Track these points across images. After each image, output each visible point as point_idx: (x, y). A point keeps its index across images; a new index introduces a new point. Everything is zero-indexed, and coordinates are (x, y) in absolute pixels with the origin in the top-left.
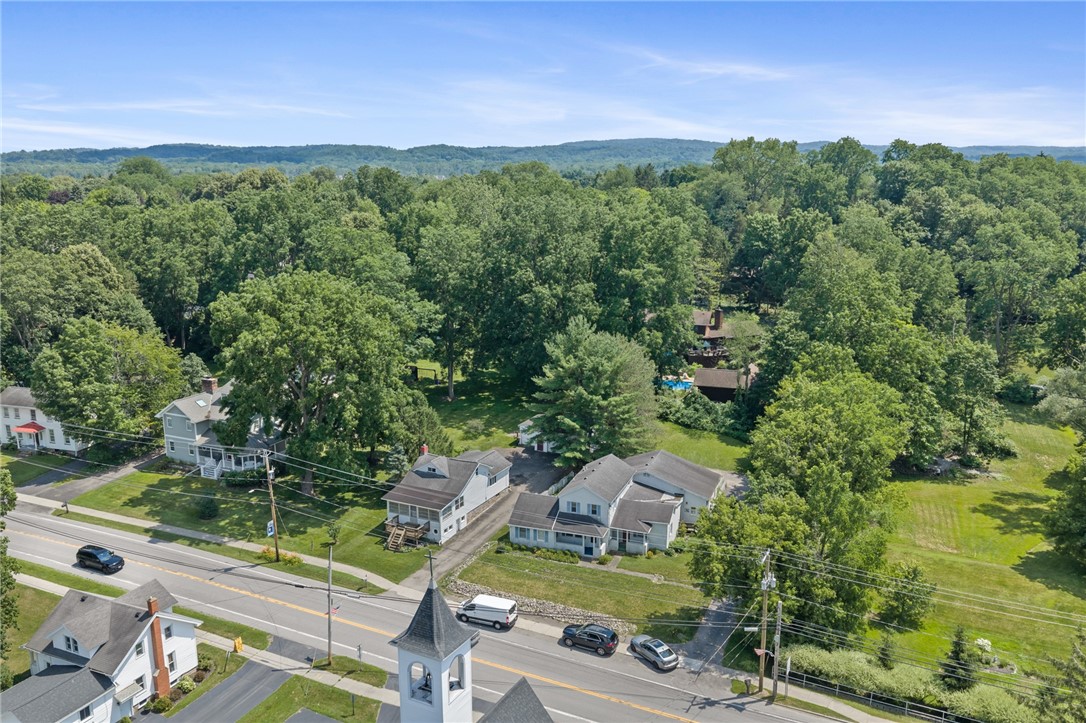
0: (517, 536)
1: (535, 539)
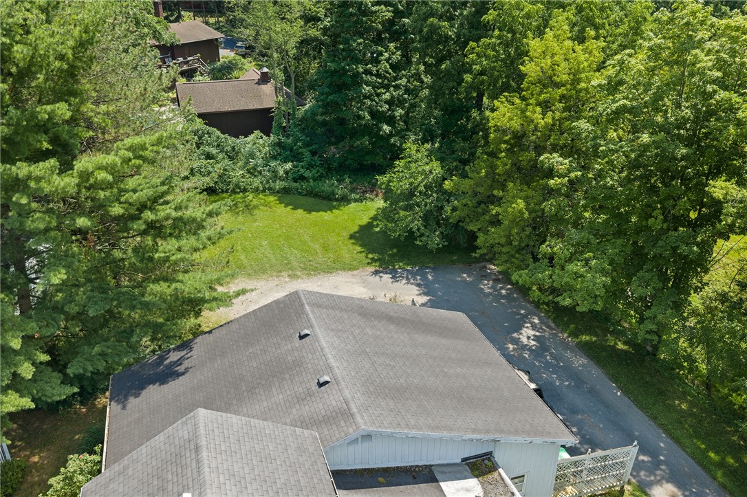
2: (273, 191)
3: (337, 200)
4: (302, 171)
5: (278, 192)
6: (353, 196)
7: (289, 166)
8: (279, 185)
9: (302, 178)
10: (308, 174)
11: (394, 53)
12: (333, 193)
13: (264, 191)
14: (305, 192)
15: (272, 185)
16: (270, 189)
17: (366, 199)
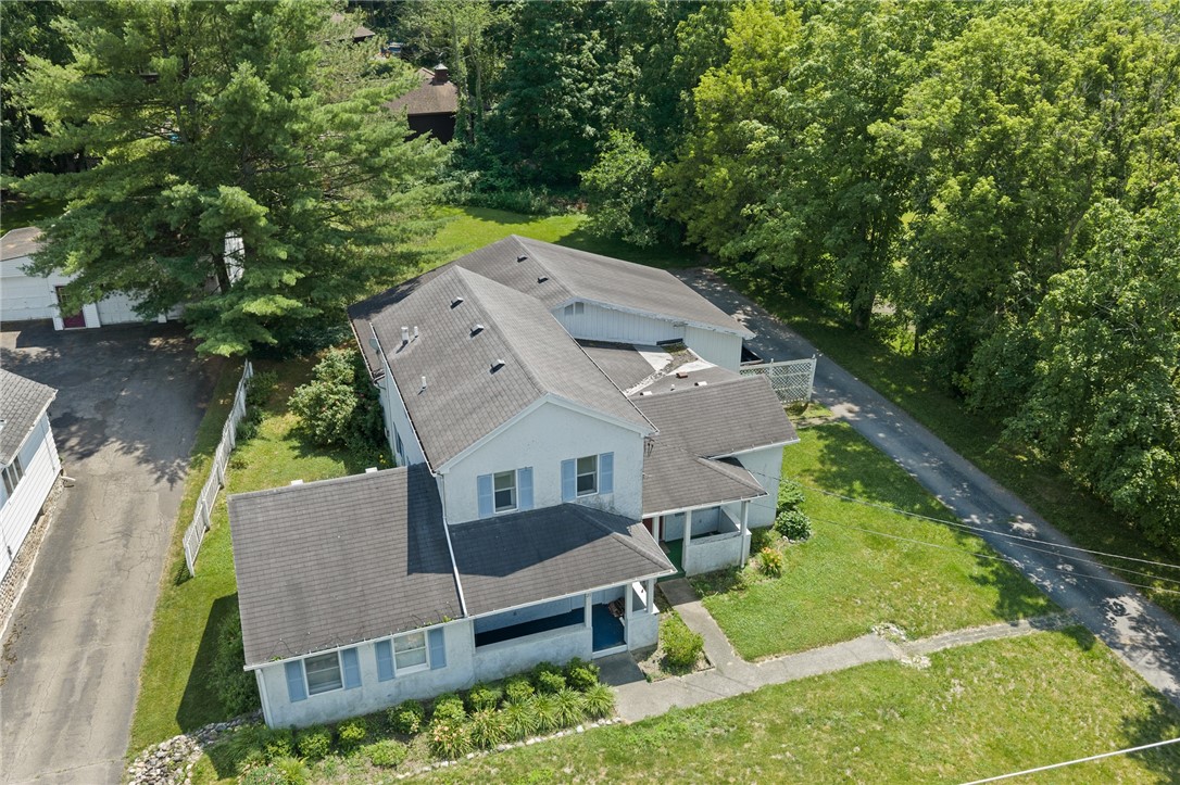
0: (296, 694)
1: (385, 672)
2: (457, 203)
3: (533, 213)
4: (492, 180)
5: (464, 204)
6: (552, 209)
7: (475, 174)
8: (464, 196)
9: (493, 188)
10: (498, 183)
11: (597, 42)
12: (529, 205)
13: (447, 203)
14: (496, 204)
15: (457, 196)
16: (455, 200)
17: (567, 212)
